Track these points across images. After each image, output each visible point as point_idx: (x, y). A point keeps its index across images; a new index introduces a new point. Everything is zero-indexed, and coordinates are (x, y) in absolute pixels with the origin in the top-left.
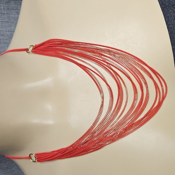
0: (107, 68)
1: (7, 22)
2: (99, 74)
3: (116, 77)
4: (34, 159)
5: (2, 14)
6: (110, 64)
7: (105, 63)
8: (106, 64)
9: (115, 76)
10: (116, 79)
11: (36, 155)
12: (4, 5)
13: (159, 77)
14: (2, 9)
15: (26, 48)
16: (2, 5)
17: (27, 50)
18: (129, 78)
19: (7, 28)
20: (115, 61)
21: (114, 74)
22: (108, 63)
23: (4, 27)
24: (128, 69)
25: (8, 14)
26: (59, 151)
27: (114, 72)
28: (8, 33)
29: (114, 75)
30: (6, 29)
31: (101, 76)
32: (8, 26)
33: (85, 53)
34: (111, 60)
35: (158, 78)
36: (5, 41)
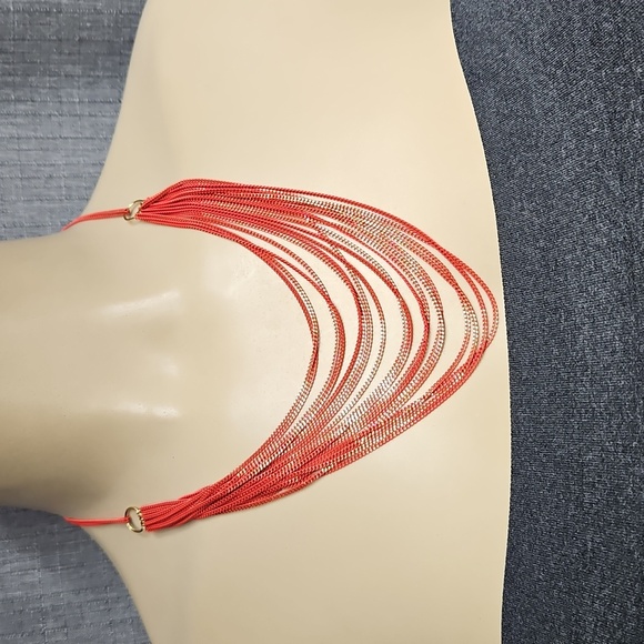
0: (330, 256)
1: (92, 138)
2: (308, 274)
3: (353, 282)
4: (137, 522)
5: (76, 115)
6: (338, 245)
7: (325, 244)
8: (328, 246)
9: (351, 279)
10: (355, 286)
11: (143, 510)
12: (81, 92)
13: (473, 279)
14: (74, 102)
15: (125, 208)
16: (75, 91)
17: (125, 213)
18: (390, 284)
19: (87, 156)
20: (351, 236)
21: (347, 273)
22: (330, 242)
23: (80, 153)
24: (387, 257)
25: (91, 115)
26: (195, 497)
27: (349, 266)
28: (91, 171)
29: (349, 276)
30: (86, 159)
31: (314, 279)
32: (94, 150)
33: (272, 215)
34: (342, 235)
35: (470, 282)
36: (84, 192)
